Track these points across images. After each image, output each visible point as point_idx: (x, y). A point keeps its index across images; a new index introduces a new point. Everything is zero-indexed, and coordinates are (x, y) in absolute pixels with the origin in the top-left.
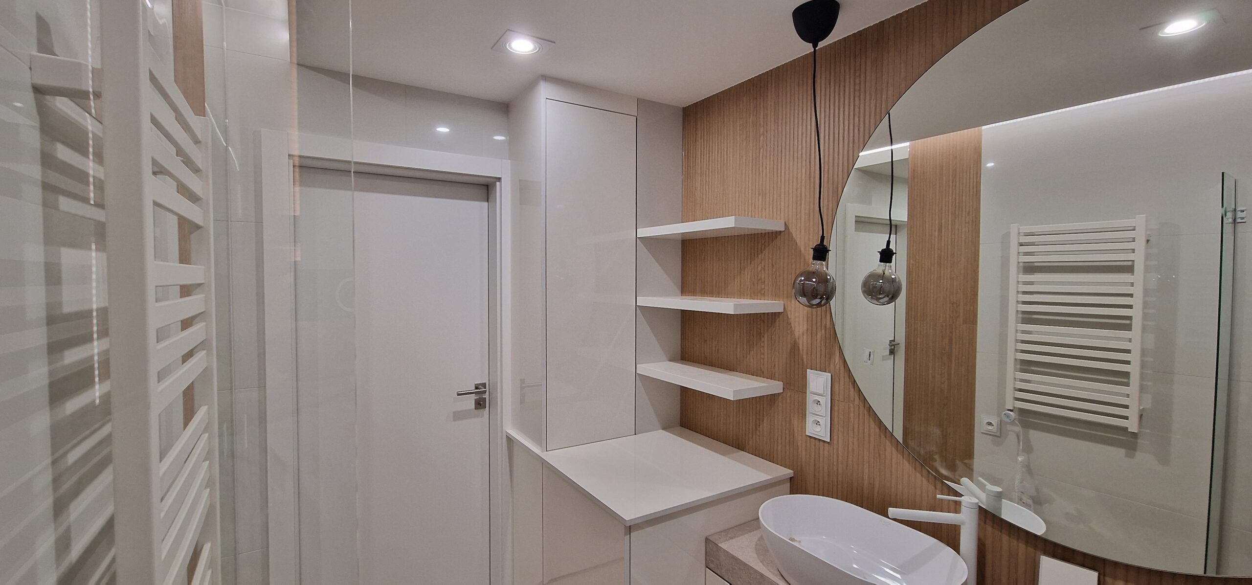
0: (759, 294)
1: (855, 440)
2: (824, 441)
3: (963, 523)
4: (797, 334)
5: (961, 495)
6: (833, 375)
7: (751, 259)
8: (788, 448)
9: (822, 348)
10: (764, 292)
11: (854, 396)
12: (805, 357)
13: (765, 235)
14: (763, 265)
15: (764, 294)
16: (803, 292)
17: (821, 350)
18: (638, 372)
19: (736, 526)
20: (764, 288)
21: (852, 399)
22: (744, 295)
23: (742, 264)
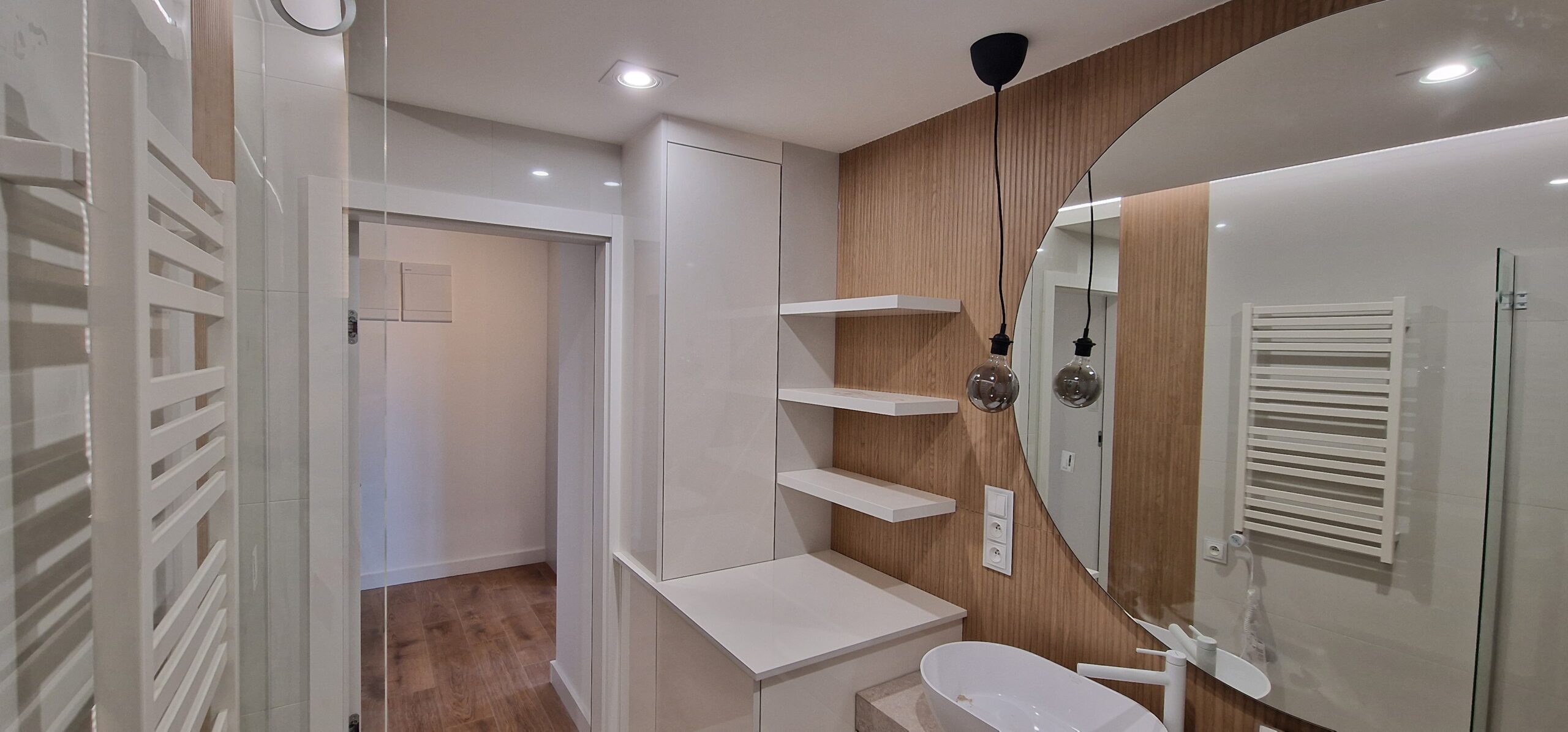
0: (929, 390)
1: (1042, 574)
2: (1004, 575)
3: (1167, 684)
4: (973, 442)
5: (1167, 648)
6: (1016, 493)
7: (919, 346)
8: (960, 581)
9: (1004, 460)
10: (935, 387)
11: (1041, 521)
12: (982, 469)
13: (937, 316)
14: (934, 353)
15: (934, 389)
16: (978, 392)
17: (1002, 461)
18: (778, 482)
19: (895, 679)
20: (935, 383)
21: (1039, 524)
22: (910, 390)
23: (909, 351)
